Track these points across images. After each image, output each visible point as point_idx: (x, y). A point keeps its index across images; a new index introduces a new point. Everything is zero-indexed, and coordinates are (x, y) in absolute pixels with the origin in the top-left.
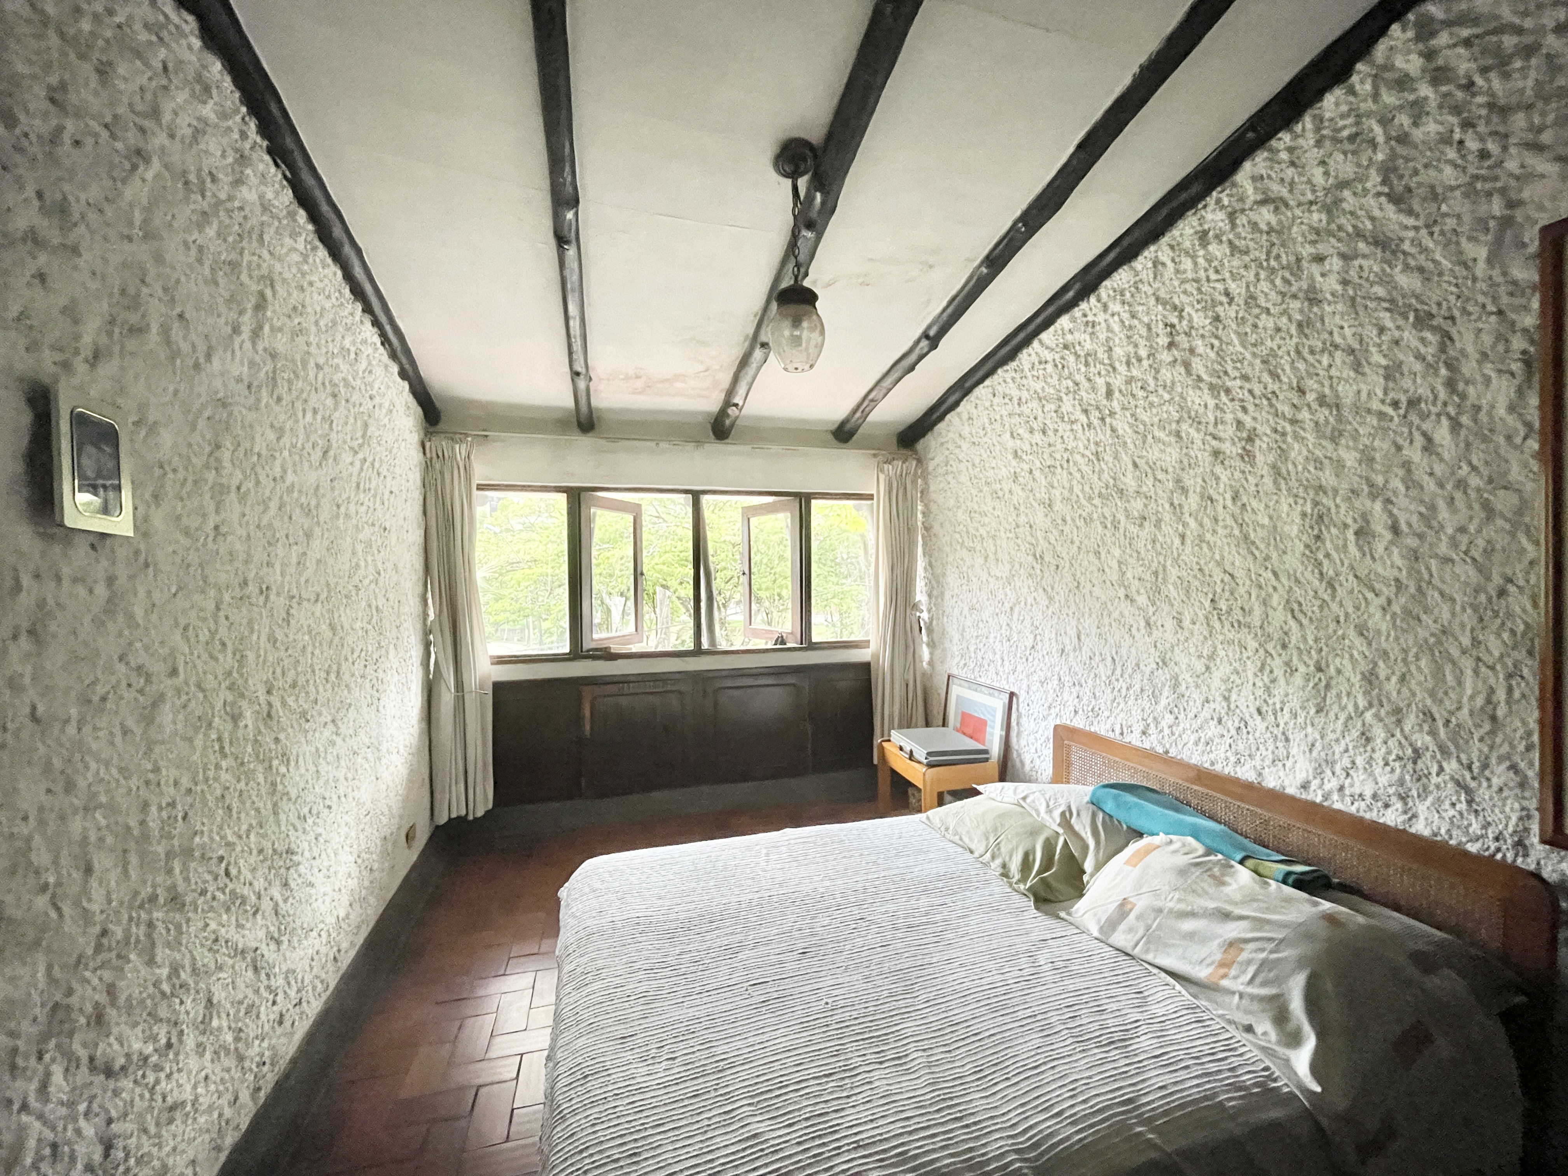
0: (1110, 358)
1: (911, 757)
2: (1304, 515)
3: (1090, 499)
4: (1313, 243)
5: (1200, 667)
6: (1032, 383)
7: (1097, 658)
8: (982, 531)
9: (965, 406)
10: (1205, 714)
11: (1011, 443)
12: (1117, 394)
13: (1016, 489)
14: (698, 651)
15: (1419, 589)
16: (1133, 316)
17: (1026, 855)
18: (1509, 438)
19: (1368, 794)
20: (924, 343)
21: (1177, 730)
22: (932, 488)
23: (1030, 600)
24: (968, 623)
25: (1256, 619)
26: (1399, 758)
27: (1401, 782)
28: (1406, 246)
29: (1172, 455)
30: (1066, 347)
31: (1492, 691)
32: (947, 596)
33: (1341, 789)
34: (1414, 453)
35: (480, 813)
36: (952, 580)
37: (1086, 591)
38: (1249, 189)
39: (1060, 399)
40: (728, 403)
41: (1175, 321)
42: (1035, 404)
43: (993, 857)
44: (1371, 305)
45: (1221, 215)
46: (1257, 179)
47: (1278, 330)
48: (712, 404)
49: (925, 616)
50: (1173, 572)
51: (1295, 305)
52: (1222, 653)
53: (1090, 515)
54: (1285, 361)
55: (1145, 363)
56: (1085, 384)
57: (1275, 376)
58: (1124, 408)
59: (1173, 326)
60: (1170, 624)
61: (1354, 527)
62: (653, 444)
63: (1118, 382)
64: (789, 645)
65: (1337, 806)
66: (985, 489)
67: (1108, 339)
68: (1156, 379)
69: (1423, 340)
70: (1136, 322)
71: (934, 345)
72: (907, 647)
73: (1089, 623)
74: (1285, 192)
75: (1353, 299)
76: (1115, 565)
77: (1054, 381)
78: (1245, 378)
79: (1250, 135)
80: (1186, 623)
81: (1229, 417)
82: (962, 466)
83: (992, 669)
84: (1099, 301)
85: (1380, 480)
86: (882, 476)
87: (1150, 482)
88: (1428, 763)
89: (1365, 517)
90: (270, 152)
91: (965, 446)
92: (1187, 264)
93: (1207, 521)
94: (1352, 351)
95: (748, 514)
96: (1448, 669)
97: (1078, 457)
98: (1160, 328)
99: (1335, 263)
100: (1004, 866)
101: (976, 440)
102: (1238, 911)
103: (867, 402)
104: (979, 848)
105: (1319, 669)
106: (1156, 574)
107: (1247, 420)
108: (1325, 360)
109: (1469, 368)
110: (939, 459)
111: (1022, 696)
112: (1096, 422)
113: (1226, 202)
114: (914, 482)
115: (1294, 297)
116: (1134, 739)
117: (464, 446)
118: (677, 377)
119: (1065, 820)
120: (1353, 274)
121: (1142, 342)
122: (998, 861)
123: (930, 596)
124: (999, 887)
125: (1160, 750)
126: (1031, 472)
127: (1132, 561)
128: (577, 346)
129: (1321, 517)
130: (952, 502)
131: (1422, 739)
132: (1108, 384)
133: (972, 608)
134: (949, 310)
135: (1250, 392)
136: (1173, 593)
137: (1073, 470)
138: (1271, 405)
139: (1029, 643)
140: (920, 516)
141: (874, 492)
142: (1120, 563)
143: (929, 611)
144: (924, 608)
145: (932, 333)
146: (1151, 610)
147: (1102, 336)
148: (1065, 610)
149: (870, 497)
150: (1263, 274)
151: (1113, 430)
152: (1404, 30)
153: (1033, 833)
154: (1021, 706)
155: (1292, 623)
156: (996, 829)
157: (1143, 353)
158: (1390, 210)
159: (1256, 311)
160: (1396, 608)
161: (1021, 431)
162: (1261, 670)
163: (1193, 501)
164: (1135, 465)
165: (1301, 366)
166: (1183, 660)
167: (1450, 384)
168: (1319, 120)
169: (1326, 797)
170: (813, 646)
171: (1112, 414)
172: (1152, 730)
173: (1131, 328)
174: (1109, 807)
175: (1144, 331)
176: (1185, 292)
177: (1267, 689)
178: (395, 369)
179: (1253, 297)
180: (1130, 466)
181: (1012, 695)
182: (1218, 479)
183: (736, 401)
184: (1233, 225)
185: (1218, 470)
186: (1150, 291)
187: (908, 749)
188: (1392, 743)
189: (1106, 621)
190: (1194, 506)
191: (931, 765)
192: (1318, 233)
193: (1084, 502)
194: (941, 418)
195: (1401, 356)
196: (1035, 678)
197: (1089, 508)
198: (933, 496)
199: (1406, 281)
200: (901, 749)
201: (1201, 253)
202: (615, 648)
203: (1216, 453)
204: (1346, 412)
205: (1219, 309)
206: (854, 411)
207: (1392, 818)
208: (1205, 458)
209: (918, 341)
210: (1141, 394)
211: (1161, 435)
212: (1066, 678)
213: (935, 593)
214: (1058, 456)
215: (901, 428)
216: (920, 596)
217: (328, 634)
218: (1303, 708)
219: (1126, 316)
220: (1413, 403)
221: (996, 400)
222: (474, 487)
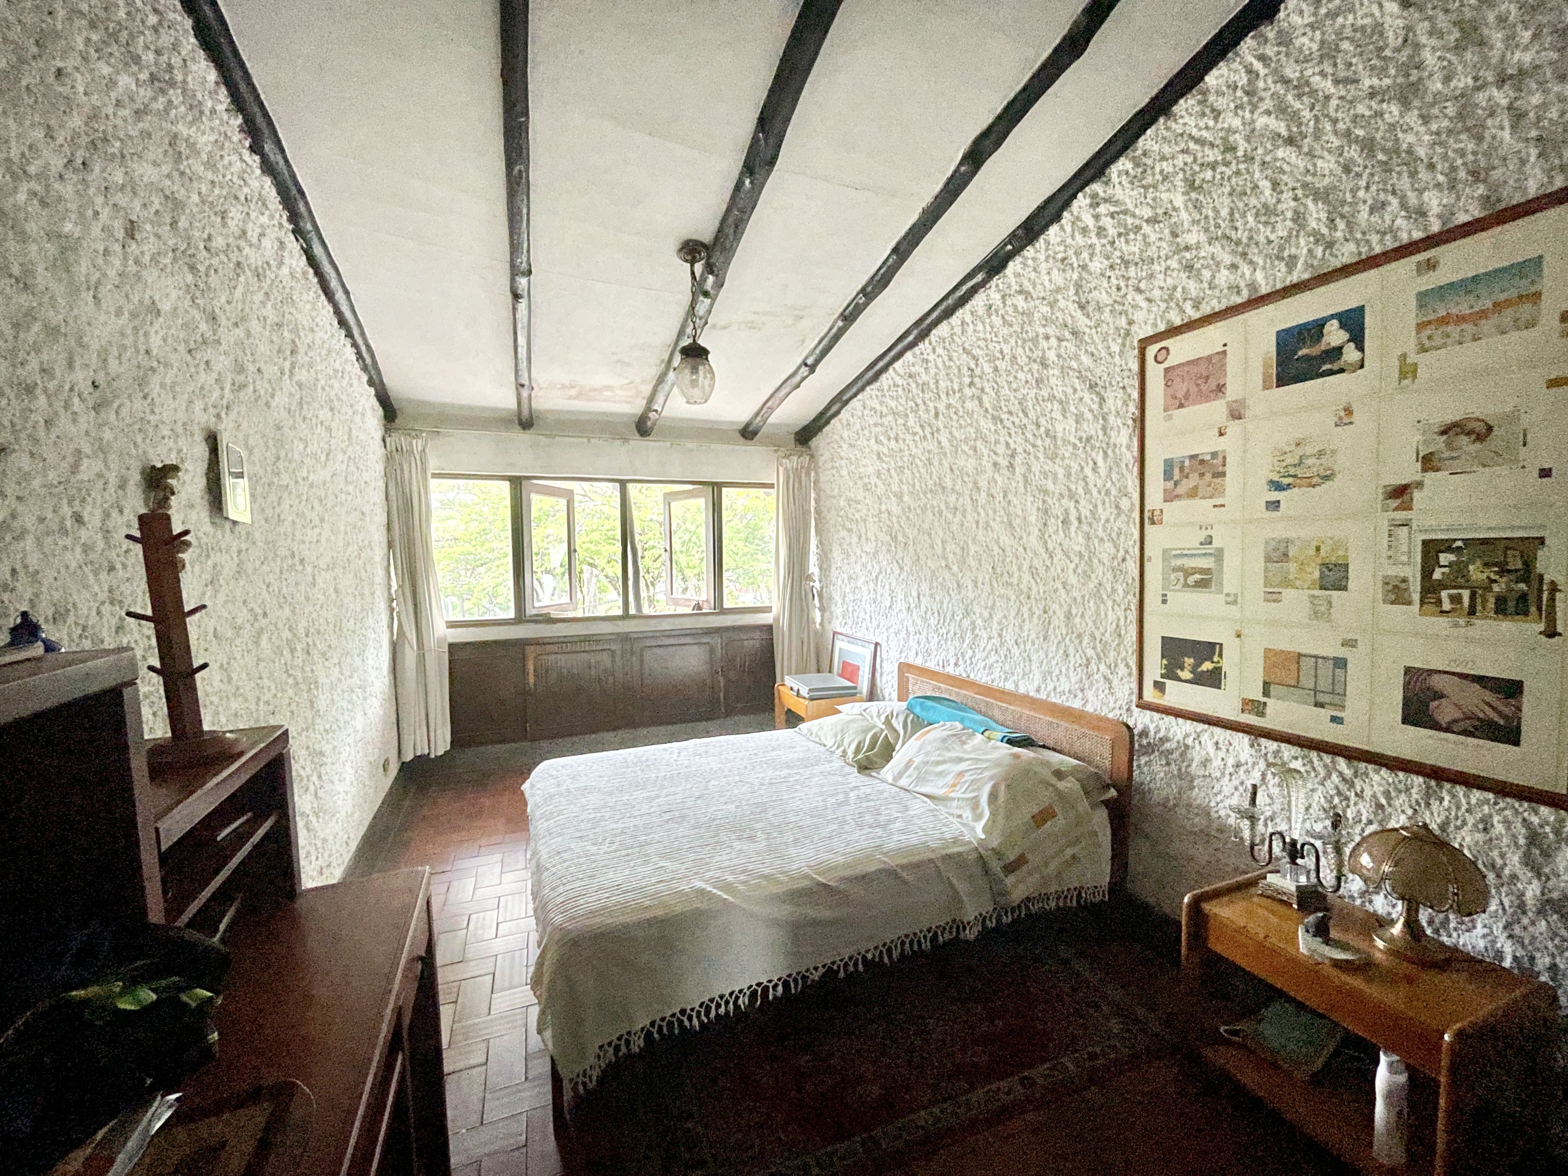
0: (937, 388)
1: (798, 695)
2: (1038, 509)
3: (925, 493)
4: (1044, 326)
5: (986, 614)
6: (890, 402)
7: (929, 612)
8: (857, 516)
9: (844, 414)
10: (989, 647)
11: (875, 447)
12: (941, 416)
13: (879, 483)
14: (626, 616)
15: (1090, 557)
16: (950, 359)
17: (859, 743)
18: (1127, 465)
19: (1067, 690)
20: (804, 370)
21: (975, 661)
22: (822, 480)
23: (889, 570)
24: (848, 590)
25: (1015, 580)
26: (1080, 665)
27: (1081, 680)
28: (1086, 337)
29: (970, 464)
30: (910, 376)
31: (1119, 619)
32: (833, 569)
33: (1055, 689)
34: (1088, 471)
35: (440, 753)
36: (837, 555)
37: (922, 563)
38: (1012, 280)
39: (907, 415)
40: (649, 409)
41: (974, 367)
42: (890, 418)
43: (838, 748)
44: (1071, 373)
45: (998, 296)
46: (1017, 275)
47: (1027, 382)
48: (637, 408)
49: (817, 585)
50: (973, 549)
51: (1035, 367)
52: (998, 604)
53: (925, 505)
54: (1030, 404)
55: (957, 395)
56: (922, 407)
57: (1026, 415)
58: (945, 427)
59: (972, 370)
60: (970, 586)
61: (1061, 518)
62: (585, 440)
63: (942, 407)
64: (704, 611)
65: (1054, 700)
66: (859, 482)
67: (936, 374)
68: (963, 407)
69: (1092, 400)
70: (952, 364)
71: (812, 368)
72: (802, 610)
73: (925, 587)
74: (1030, 289)
75: (1062, 367)
76: (939, 542)
77: (903, 401)
78: (1010, 413)
79: (1009, 247)
80: (980, 585)
81: (1002, 439)
82: (843, 462)
83: (864, 626)
84: (930, 344)
85: (1073, 487)
86: (781, 469)
87: (959, 482)
88: (1093, 667)
89: (1066, 511)
90: (293, 232)
91: (845, 446)
92: (980, 327)
93: (990, 512)
94: (1061, 402)
95: (669, 498)
96: (1102, 606)
97: (917, 460)
98: (965, 371)
99: (1053, 342)
100: (844, 751)
101: (852, 442)
102: (967, 756)
103: (766, 408)
104: (829, 743)
105: (1045, 612)
106: (963, 549)
107: (1011, 442)
108: (1049, 405)
109: (1111, 419)
110: (827, 455)
111: (884, 644)
112: (929, 436)
113: (1001, 287)
114: (808, 474)
115: (1035, 361)
116: (950, 670)
117: (420, 441)
118: (608, 388)
119: (888, 722)
120: (1063, 351)
121: (956, 380)
122: (841, 749)
123: (821, 569)
124: (838, 763)
125: (964, 675)
126: (889, 470)
127: (950, 540)
128: (523, 365)
129: (1046, 511)
130: (836, 491)
131: (1090, 652)
132: (936, 408)
133: (850, 578)
134: (821, 347)
135: (1013, 423)
136: (972, 563)
137: (915, 471)
138: (1023, 433)
139: (888, 604)
140: (813, 502)
141: (775, 482)
142: (942, 541)
143: (820, 581)
144: (816, 578)
145: (810, 361)
146: (960, 575)
147: (933, 371)
148: (910, 578)
149: (771, 486)
150: (1020, 343)
151: (939, 443)
152: (1084, 197)
153: (866, 731)
154: (883, 653)
155: (1032, 581)
156: (842, 730)
157: (956, 387)
158: (1079, 314)
159: (1016, 367)
160: (1079, 571)
161: (882, 438)
162: (1017, 614)
163: (982, 498)
164: (952, 470)
165: (1037, 407)
166: (977, 610)
167: (1104, 429)
168: (1048, 243)
169: (1048, 696)
170: (724, 612)
171: (938, 430)
172: (961, 662)
173: (950, 367)
174: (917, 710)
175: (956, 371)
176: (979, 347)
177: (1021, 628)
178: (365, 378)
179: (1014, 357)
180: (949, 471)
181: (877, 644)
182: (996, 482)
183: (655, 408)
184: (1004, 303)
185: (996, 476)
186: (960, 343)
187: (796, 689)
188: (1078, 655)
189: (935, 584)
190: (984, 501)
191: (812, 699)
192: (1046, 320)
193: (921, 495)
194: (827, 422)
195: (1082, 409)
196: (892, 630)
197: (925, 501)
198: (822, 485)
199: (1086, 360)
200: (792, 689)
201: (988, 320)
202: (555, 614)
203: (995, 464)
204: (1059, 443)
205: (997, 362)
206: (757, 414)
207: (1077, 704)
208: (989, 467)
209: (799, 368)
210: (955, 417)
211: (966, 448)
212: (911, 629)
213: (825, 566)
214: (905, 459)
215: (797, 429)
216: (813, 568)
217: (334, 596)
218: (1038, 638)
219: (946, 358)
220: (1089, 439)
221: (866, 412)
222: (429, 476)
